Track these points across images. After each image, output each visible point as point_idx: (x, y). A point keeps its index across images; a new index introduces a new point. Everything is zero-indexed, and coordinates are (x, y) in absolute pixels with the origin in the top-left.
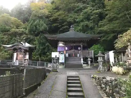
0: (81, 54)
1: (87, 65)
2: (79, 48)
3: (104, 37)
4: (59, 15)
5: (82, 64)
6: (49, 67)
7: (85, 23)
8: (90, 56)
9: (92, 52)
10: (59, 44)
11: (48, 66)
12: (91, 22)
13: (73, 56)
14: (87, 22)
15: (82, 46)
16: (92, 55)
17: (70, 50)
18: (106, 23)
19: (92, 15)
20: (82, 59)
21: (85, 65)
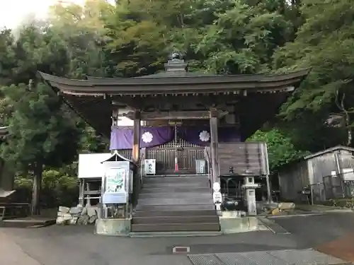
0: (210, 159)
1: (240, 213)
2: (203, 137)
3: (296, 98)
4: (138, 36)
5: (218, 206)
6: (60, 224)
7: (227, 54)
8: (254, 168)
9: (259, 150)
10: (116, 120)
11: (60, 220)
12: (247, 54)
13: (177, 169)
14: (233, 53)
15: (213, 121)
16: (263, 163)
17: (166, 143)
18: (302, 51)
19: (250, 32)
20: (217, 186)
21: (234, 215)
